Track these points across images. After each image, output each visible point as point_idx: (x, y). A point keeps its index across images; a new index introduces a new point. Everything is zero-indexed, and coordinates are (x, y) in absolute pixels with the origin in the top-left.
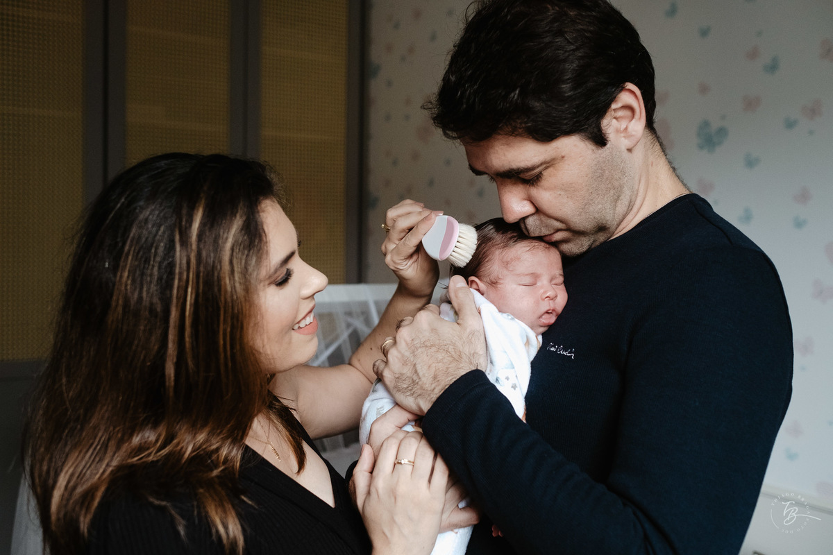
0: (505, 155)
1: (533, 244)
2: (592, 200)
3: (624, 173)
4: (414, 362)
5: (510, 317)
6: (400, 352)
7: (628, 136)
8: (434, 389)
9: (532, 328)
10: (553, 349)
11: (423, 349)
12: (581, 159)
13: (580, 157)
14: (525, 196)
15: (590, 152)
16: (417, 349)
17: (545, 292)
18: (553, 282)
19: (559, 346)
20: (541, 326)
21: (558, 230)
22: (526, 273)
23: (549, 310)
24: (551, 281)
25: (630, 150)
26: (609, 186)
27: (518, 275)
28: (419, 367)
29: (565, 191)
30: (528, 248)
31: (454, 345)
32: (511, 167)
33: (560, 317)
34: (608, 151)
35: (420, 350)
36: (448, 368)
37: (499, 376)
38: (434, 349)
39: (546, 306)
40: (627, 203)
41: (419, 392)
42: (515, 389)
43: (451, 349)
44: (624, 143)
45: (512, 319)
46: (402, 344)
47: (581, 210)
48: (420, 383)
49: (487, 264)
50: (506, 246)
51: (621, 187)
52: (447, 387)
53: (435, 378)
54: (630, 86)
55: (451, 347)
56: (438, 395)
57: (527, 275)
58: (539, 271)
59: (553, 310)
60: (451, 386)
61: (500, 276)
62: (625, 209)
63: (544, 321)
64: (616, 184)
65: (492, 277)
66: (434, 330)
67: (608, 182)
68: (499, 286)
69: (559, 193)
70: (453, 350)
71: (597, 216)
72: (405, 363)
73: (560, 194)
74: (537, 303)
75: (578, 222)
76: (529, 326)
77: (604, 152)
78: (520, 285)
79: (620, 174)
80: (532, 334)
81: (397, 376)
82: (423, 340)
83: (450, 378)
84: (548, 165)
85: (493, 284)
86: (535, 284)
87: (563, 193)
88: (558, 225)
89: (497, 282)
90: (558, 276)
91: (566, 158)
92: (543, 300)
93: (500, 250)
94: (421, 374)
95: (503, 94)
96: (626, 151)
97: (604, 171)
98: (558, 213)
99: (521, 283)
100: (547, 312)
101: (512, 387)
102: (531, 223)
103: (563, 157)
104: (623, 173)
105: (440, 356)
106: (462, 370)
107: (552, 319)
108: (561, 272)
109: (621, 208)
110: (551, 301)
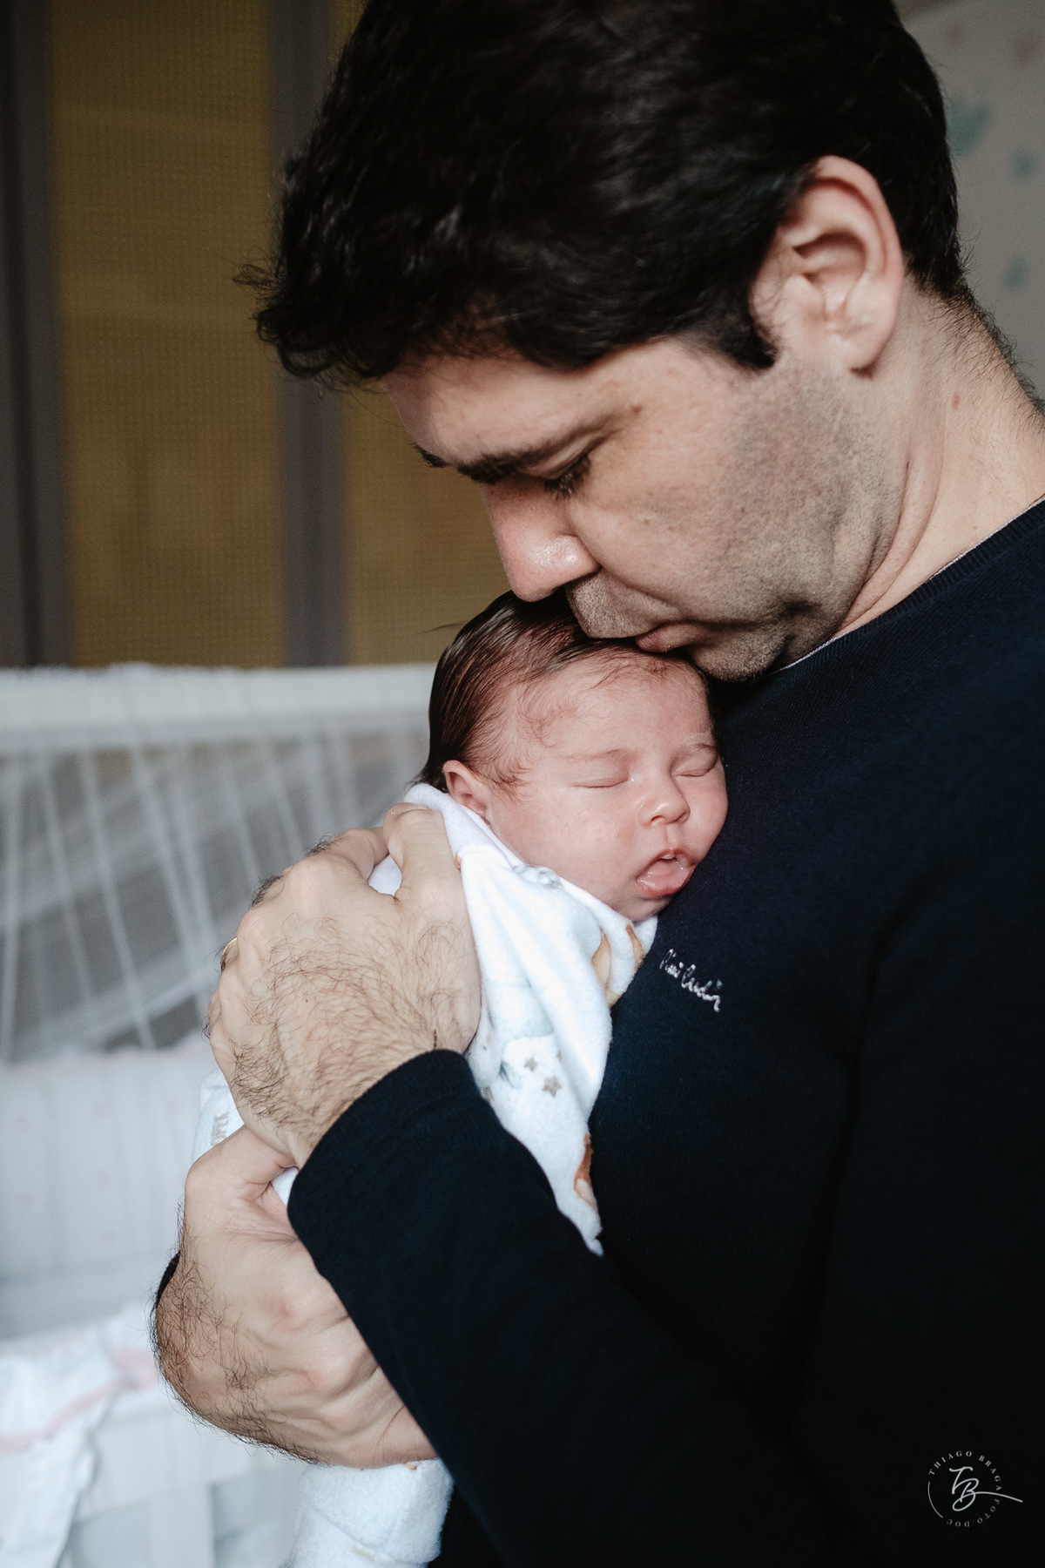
0: (462, 416)
1: (615, 663)
2: (745, 531)
3: (848, 443)
4: (273, 1019)
5: (545, 880)
6: (243, 983)
7: (852, 330)
8: (316, 1108)
9: (615, 907)
10: (672, 971)
11: (298, 980)
12: (695, 411)
13: (693, 406)
14: (562, 526)
15: (720, 388)
16: (283, 977)
17: (650, 803)
18: (681, 768)
19: (687, 965)
20: (646, 900)
21: (660, 625)
22: (594, 751)
23: (666, 852)
24: (671, 767)
25: (866, 371)
26: (801, 486)
27: (571, 758)
28: (284, 1031)
29: (660, 510)
30: (597, 679)
31: (379, 969)
32: (486, 451)
33: (705, 868)
34: (782, 383)
35: (289, 982)
36: (355, 1043)
37: (508, 1058)
38: (323, 982)
39: (653, 842)
40: (866, 530)
41: (287, 1108)
42: (554, 1093)
43: (370, 983)
44: (845, 351)
45: (553, 885)
46: (251, 961)
47: (716, 563)
48: (287, 1082)
49: (488, 727)
50: (540, 672)
51: (843, 486)
52: (346, 1107)
53: (321, 1070)
54: (834, 166)
55: (371, 974)
56: (325, 1129)
57: (594, 757)
58: (630, 740)
59: (678, 853)
60: (358, 1104)
61: (524, 763)
62: (864, 548)
63: (653, 885)
64: (825, 478)
65: (503, 765)
66: (329, 922)
67: (794, 474)
68: (520, 790)
69: (642, 517)
70: (374, 984)
71: (767, 574)
72: (255, 1017)
73: (647, 522)
74: (628, 835)
75: (711, 598)
76: (605, 902)
77: (768, 386)
78: (577, 786)
79: (833, 449)
80: (615, 924)
81: (239, 1052)
82: (297, 953)
83: (357, 1079)
84: (598, 434)
85: (506, 783)
86: (625, 779)
87: (652, 517)
88: (658, 609)
89: (515, 779)
90: (694, 750)
91: (643, 413)
92: (648, 825)
93: (522, 687)
94: (289, 1056)
95: (417, 222)
96: (849, 377)
97: (777, 444)
98: (647, 576)
99: (580, 781)
100: (659, 859)
101: (546, 1088)
102: (589, 600)
103: (637, 410)
104: (844, 442)
105: (338, 1003)
106: (389, 1052)
107: (679, 876)
108: (706, 737)
109: (851, 547)
110: (671, 828)
